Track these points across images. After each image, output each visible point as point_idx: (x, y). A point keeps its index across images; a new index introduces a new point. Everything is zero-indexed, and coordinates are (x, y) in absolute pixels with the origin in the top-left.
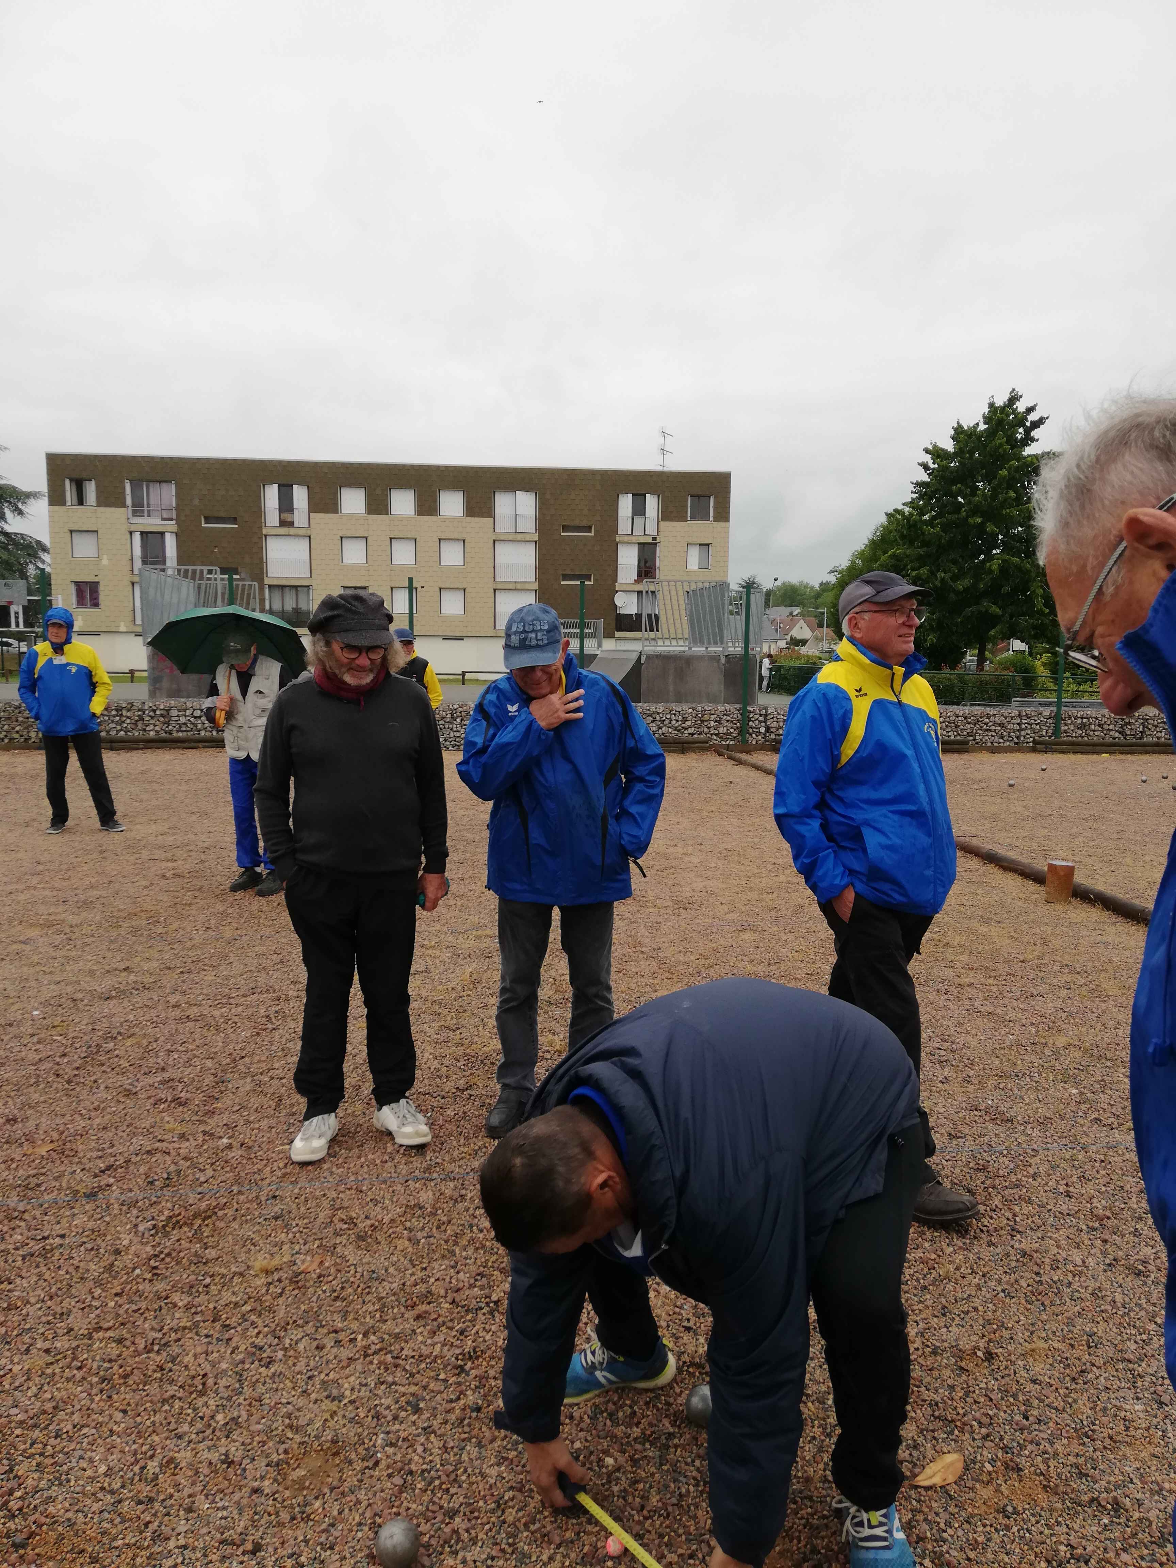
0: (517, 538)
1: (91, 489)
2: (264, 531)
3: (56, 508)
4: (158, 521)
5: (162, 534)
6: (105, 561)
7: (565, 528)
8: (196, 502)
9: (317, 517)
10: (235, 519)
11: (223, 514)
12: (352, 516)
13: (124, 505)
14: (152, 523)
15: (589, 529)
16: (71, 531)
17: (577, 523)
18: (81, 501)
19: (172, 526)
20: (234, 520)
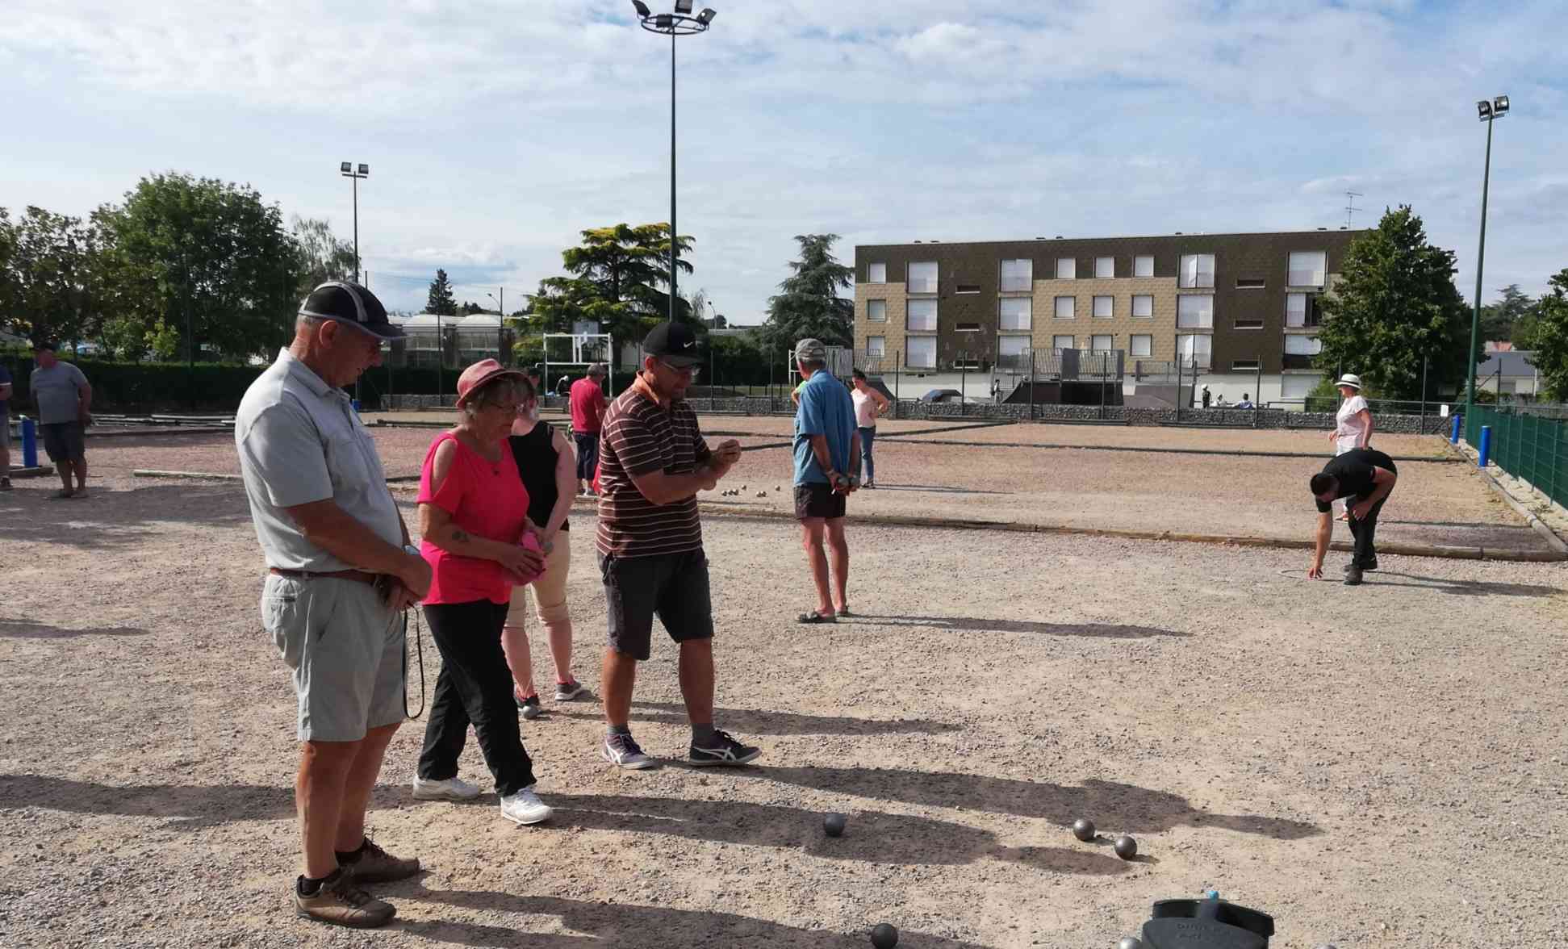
0: (1198, 291)
2: (999, 295)
3: (860, 284)
6: (889, 322)
7: (1241, 283)
8: (952, 275)
9: (1039, 282)
10: (979, 287)
11: (970, 284)
12: (1065, 280)
13: (900, 279)
15: (1261, 283)
16: (869, 301)
17: (1251, 278)
20: (977, 288)
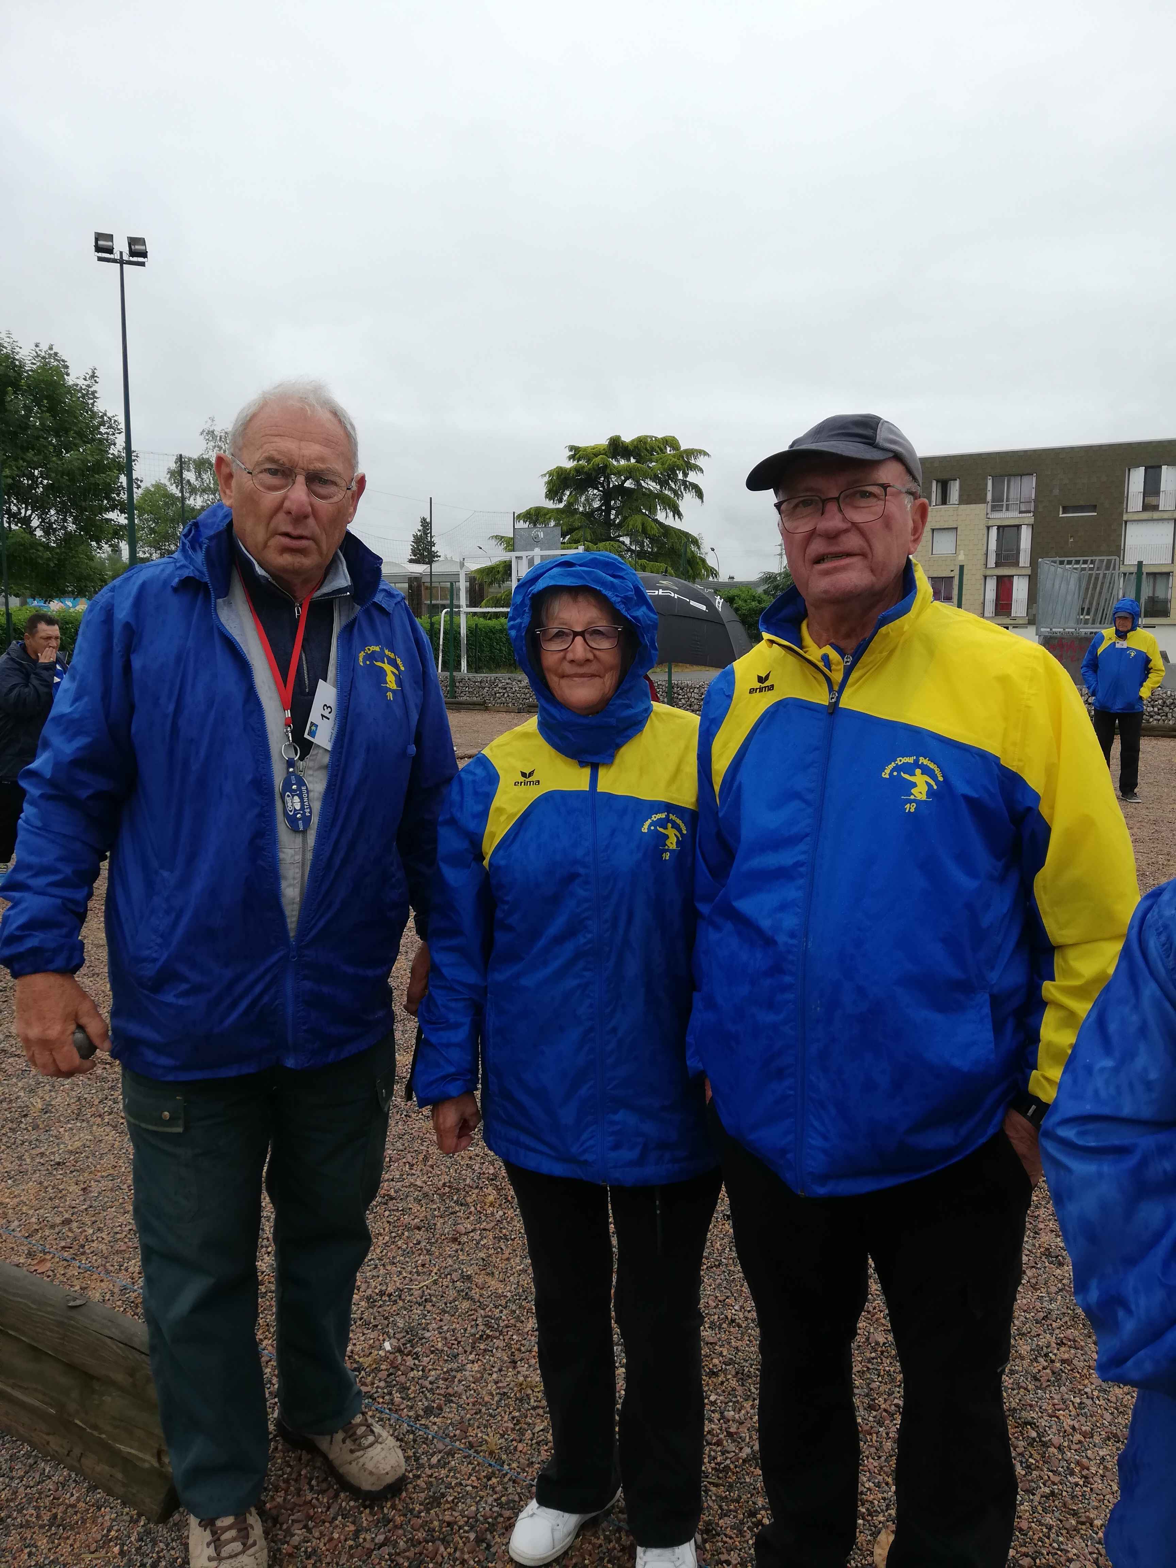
1: (955, 489)
2: (1125, 518)
4: (1016, 514)
5: (1018, 527)
6: (962, 556)
8: (1056, 492)
10: (1095, 506)
11: (1082, 503)
13: (983, 501)
14: (1009, 517)
18: (944, 501)
19: (1029, 518)
20: (1094, 508)
